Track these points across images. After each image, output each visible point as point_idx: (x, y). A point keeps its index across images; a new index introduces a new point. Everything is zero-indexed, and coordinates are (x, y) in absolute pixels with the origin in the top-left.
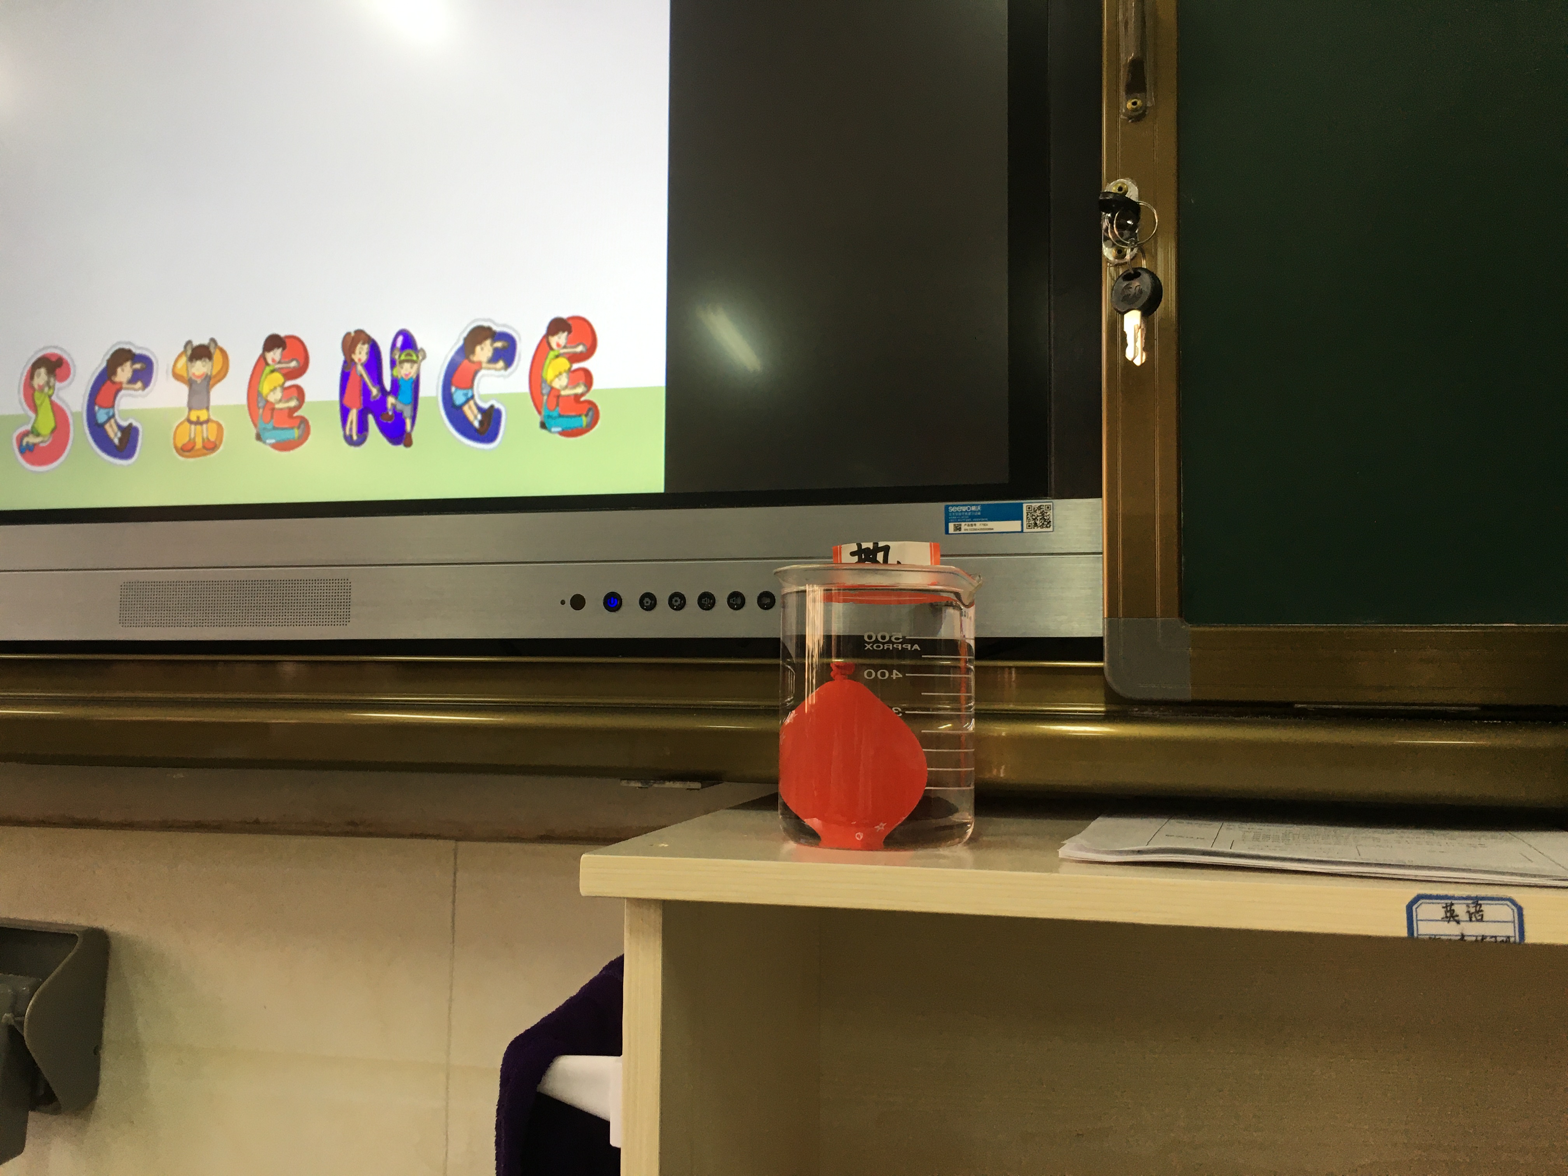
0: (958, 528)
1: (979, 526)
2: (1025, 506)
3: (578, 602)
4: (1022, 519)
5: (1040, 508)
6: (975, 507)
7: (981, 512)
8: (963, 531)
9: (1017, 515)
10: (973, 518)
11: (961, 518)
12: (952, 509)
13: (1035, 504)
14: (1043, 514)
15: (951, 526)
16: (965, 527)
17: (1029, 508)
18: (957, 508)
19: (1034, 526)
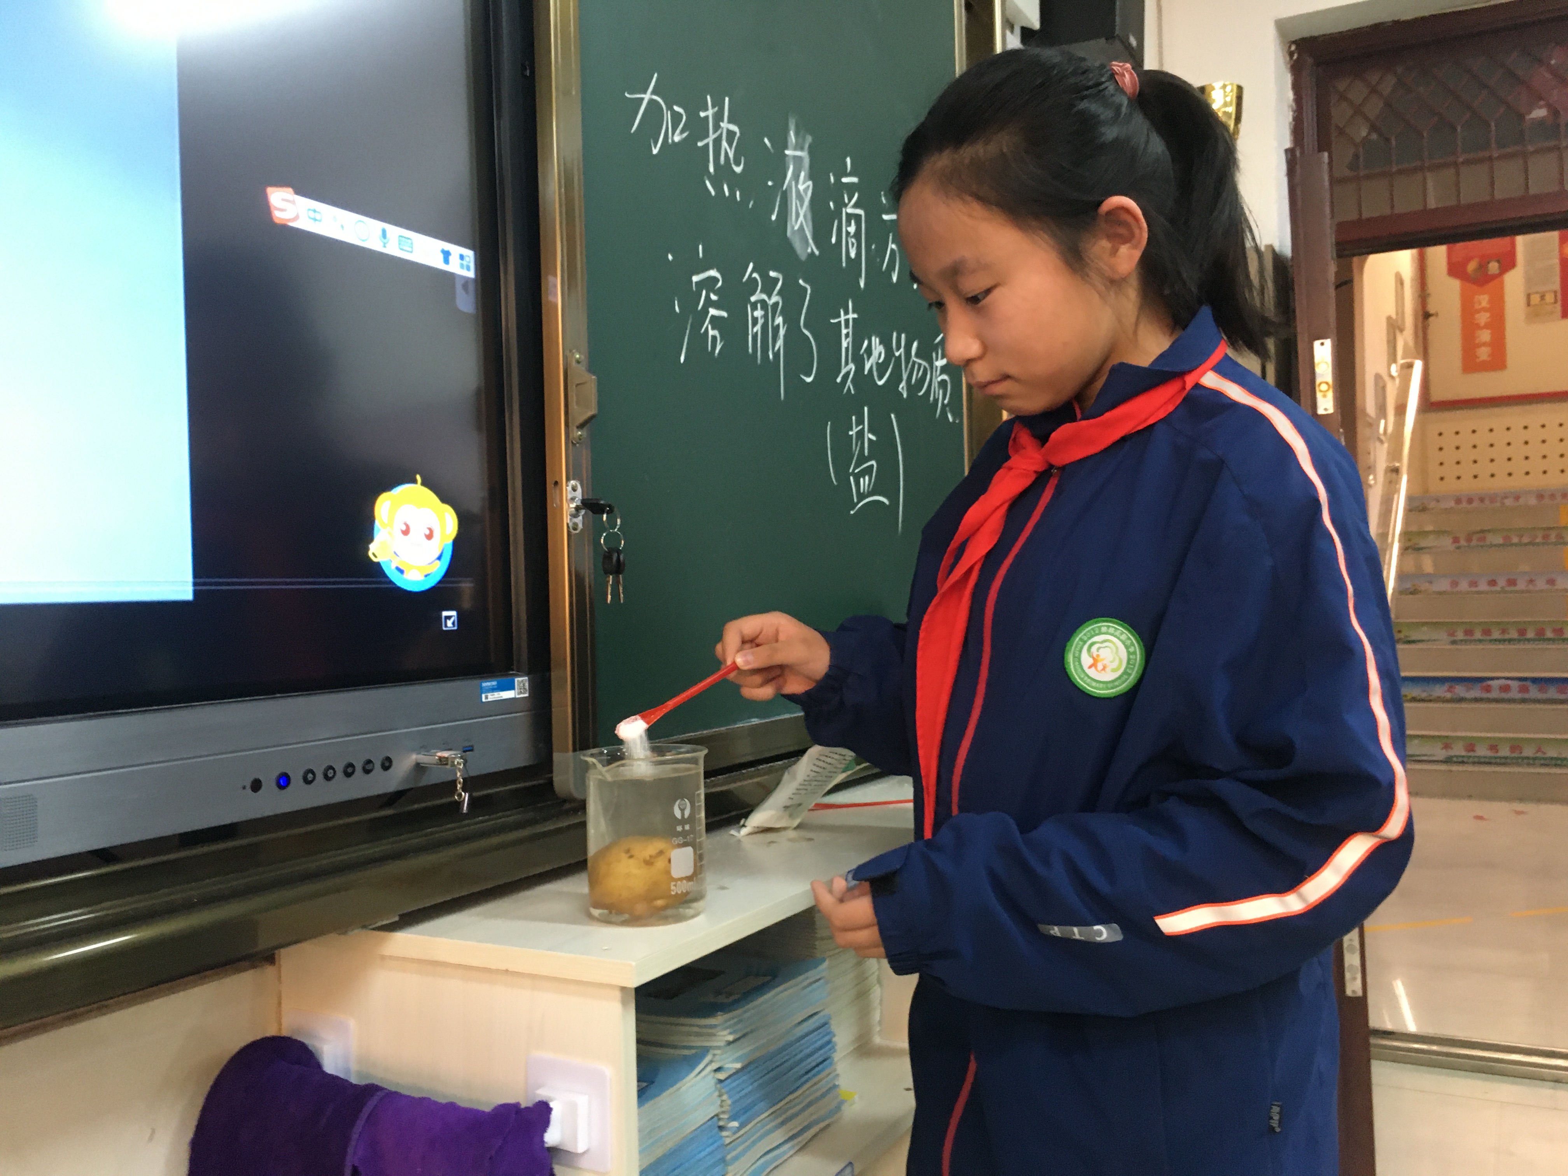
0: (487, 698)
1: (496, 695)
2: (516, 680)
4: (514, 689)
5: (522, 681)
6: (494, 683)
7: (498, 685)
8: (489, 700)
9: (511, 687)
10: (493, 690)
11: (488, 690)
12: (484, 684)
13: (520, 679)
14: (524, 685)
15: (483, 696)
16: (490, 696)
17: (518, 681)
18: (486, 684)
19: (521, 693)
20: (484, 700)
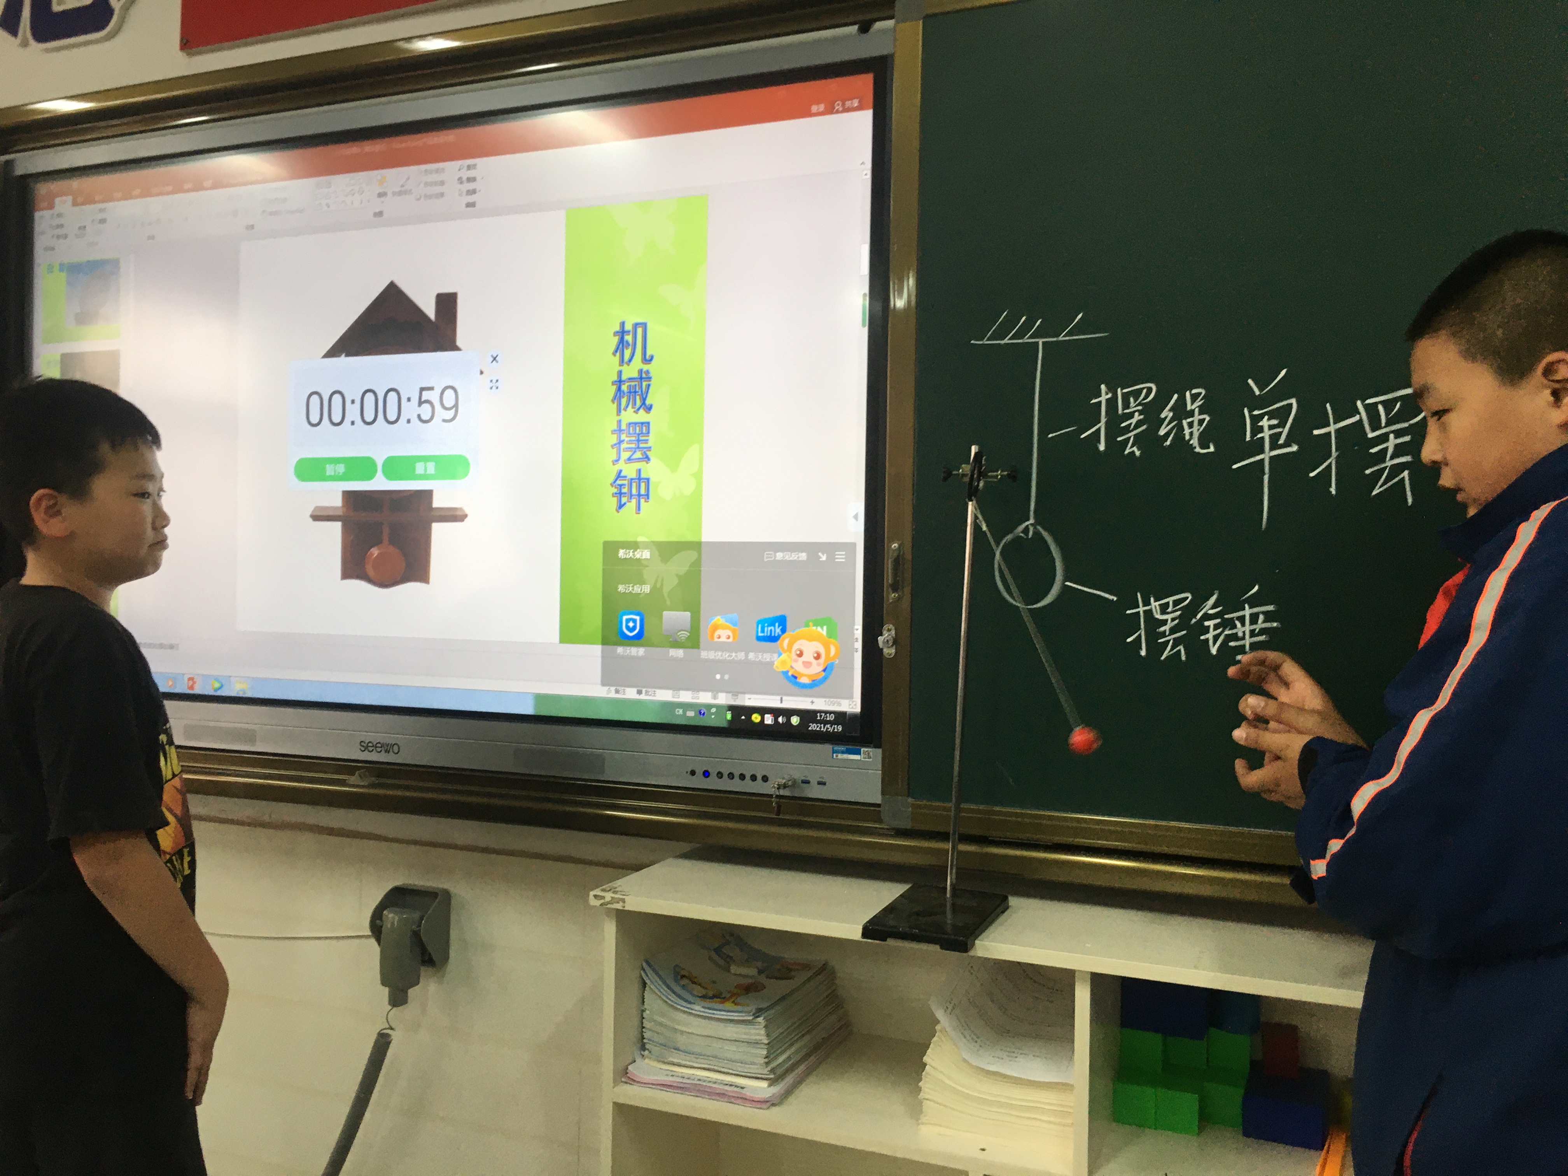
0: (837, 756)
1: (845, 756)
2: (862, 750)
3: (693, 773)
4: (860, 754)
6: (843, 748)
7: (846, 750)
10: (843, 752)
11: (837, 752)
12: (835, 748)
13: (866, 750)
14: (869, 754)
15: (835, 755)
16: (840, 756)
17: (864, 751)
18: (836, 748)
19: (865, 758)
20: (835, 757)
